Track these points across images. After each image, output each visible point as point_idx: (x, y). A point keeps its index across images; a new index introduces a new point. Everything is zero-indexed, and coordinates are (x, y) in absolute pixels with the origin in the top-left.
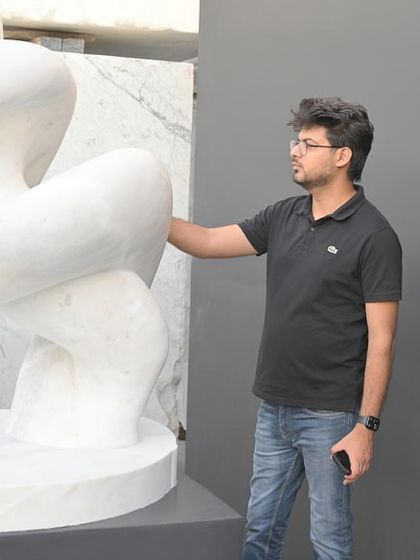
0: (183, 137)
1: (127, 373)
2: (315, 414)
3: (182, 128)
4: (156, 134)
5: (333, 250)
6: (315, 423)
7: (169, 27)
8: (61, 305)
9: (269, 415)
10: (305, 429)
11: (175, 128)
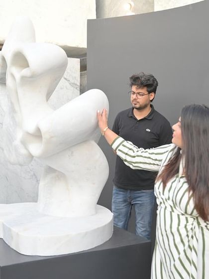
0: (77, 88)
1: (94, 184)
2: (144, 191)
3: (76, 85)
4: (66, 87)
5: (148, 130)
6: (144, 194)
7: (66, 44)
8: (69, 156)
9: (121, 193)
10: (139, 197)
11: (73, 85)
